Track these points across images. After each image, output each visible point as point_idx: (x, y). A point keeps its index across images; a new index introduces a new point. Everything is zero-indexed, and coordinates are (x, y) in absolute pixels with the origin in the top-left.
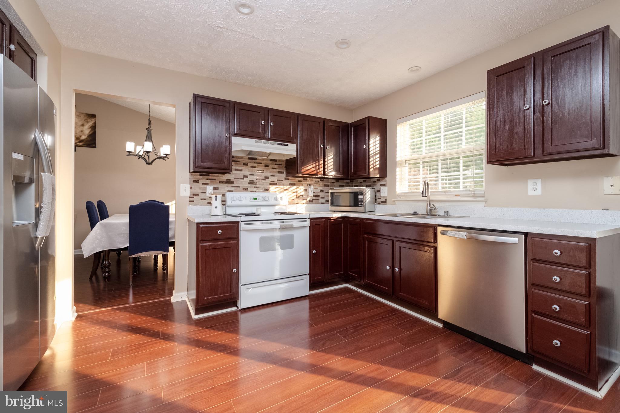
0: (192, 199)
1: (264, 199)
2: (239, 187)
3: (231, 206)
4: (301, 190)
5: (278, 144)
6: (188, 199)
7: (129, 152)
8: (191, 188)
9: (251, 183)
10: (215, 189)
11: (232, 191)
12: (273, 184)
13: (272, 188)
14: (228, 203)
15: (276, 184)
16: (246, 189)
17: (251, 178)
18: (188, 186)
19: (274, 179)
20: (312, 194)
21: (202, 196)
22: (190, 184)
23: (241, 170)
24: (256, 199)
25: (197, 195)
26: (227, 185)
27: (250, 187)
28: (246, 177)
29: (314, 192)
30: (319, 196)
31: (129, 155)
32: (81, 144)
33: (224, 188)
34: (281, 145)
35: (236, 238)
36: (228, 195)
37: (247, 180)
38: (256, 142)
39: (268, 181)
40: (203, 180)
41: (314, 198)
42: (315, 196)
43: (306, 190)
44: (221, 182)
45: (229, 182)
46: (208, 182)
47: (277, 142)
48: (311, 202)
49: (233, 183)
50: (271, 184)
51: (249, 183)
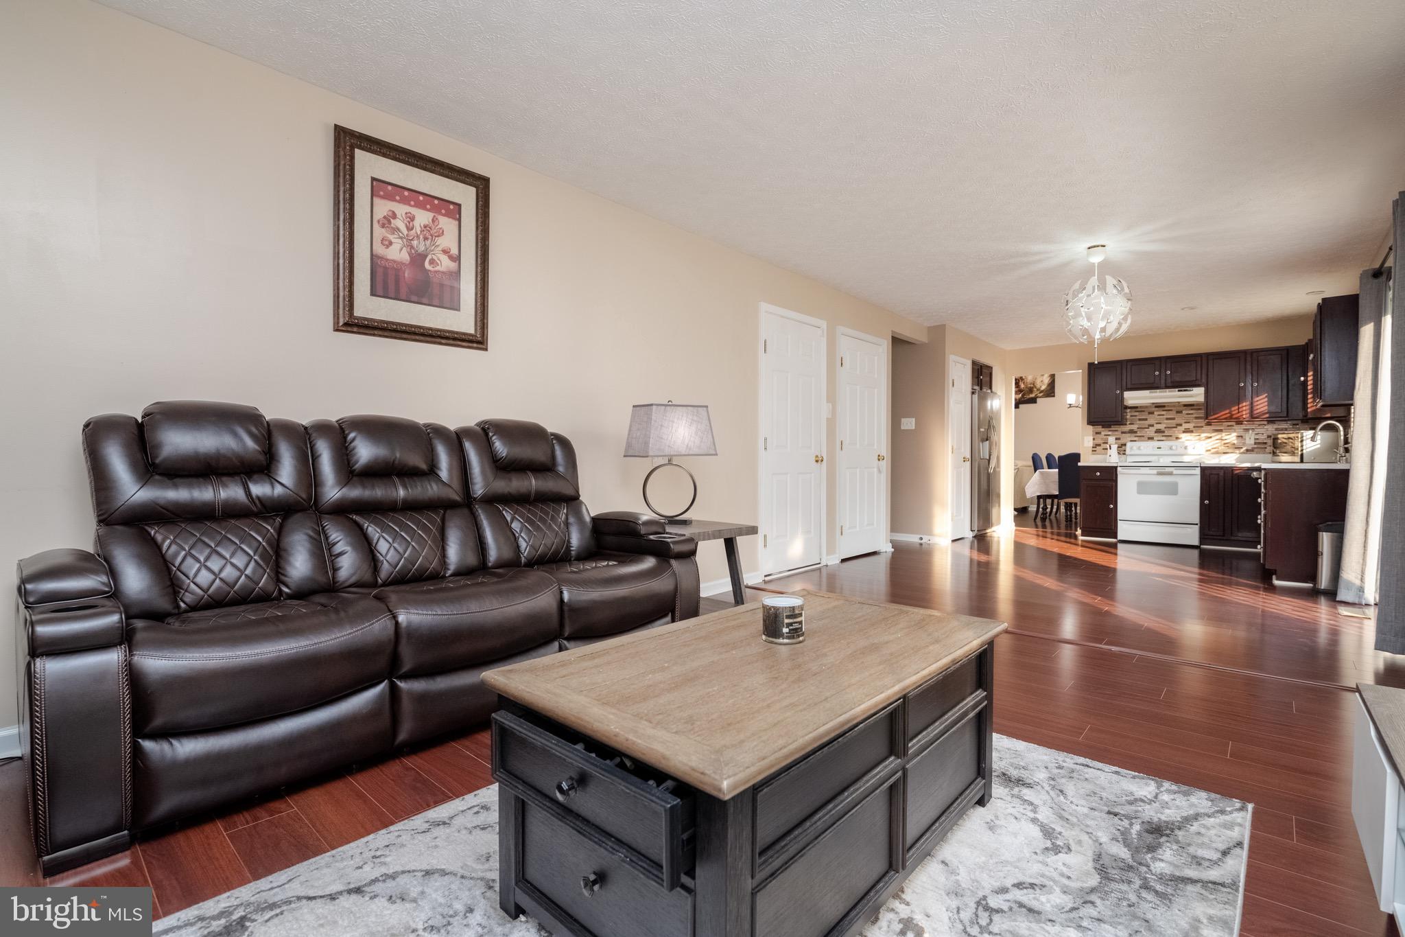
0: (1094, 449)
1: (1171, 448)
2: (1143, 436)
3: (1130, 455)
4: (1232, 437)
5: (1179, 391)
6: (1091, 449)
7: (1070, 405)
8: (1094, 439)
9: (1158, 431)
10: (1116, 439)
11: (1135, 441)
12: (1187, 431)
13: (1184, 437)
14: (1127, 452)
15: (1192, 432)
16: (1151, 438)
17: (1159, 427)
18: (1092, 438)
19: (1190, 426)
20: (1252, 442)
21: (1104, 446)
22: (1093, 435)
23: (1146, 420)
24: (1160, 448)
25: (1099, 445)
26: (1129, 435)
27: (1158, 436)
28: (1153, 426)
29: (1255, 439)
30: (1266, 443)
31: (1070, 407)
32: (1042, 394)
33: (1126, 438)
34: (1181, 391)
35: (1115, 480)
36: (1129, 445)
37: (1153, 429)
38: (1150, 393)
39: (1182, 428)
40: (1104, 432)
41: (1256, 446)
42: (1255, 443)
43: (1239, 437)
44: (1123, 433)
45: (1132, 432)
46: (1110, 433)
47: (1177, 389)
48: (1247, 450)
49: (1136, 432)
50: (1184, 432)
51: (1156, 432)
